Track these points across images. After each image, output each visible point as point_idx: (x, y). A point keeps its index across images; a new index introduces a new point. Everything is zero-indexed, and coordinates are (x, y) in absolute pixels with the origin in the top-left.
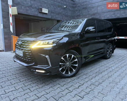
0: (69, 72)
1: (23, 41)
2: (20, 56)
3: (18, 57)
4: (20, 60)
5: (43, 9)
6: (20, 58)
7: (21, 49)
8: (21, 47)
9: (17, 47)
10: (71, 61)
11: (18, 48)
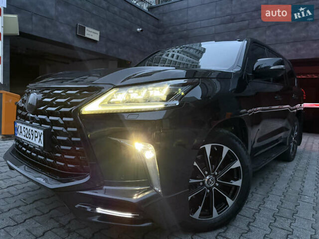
0: (214, 209)
1: (47, 89)
2: (30, 149)
3: (24, 152)
4: (33, 163)
5: (86, 28)
6: (32, 157)
7: (37, 122)
8: (37, 113)
9: (24, 113)
10: (220, 169)
11: (25, 118)
